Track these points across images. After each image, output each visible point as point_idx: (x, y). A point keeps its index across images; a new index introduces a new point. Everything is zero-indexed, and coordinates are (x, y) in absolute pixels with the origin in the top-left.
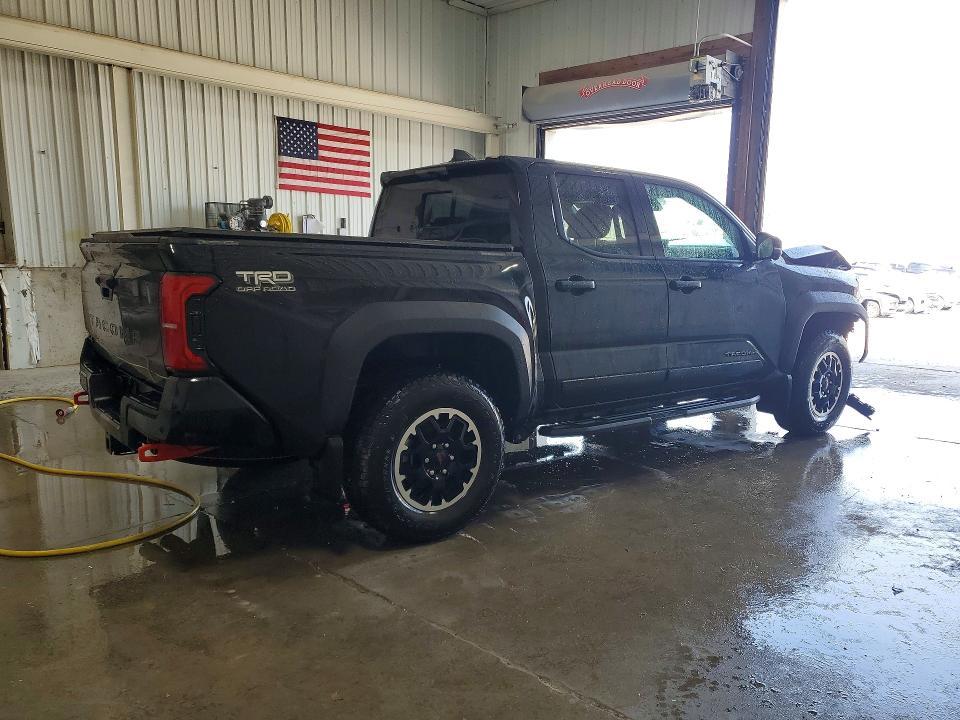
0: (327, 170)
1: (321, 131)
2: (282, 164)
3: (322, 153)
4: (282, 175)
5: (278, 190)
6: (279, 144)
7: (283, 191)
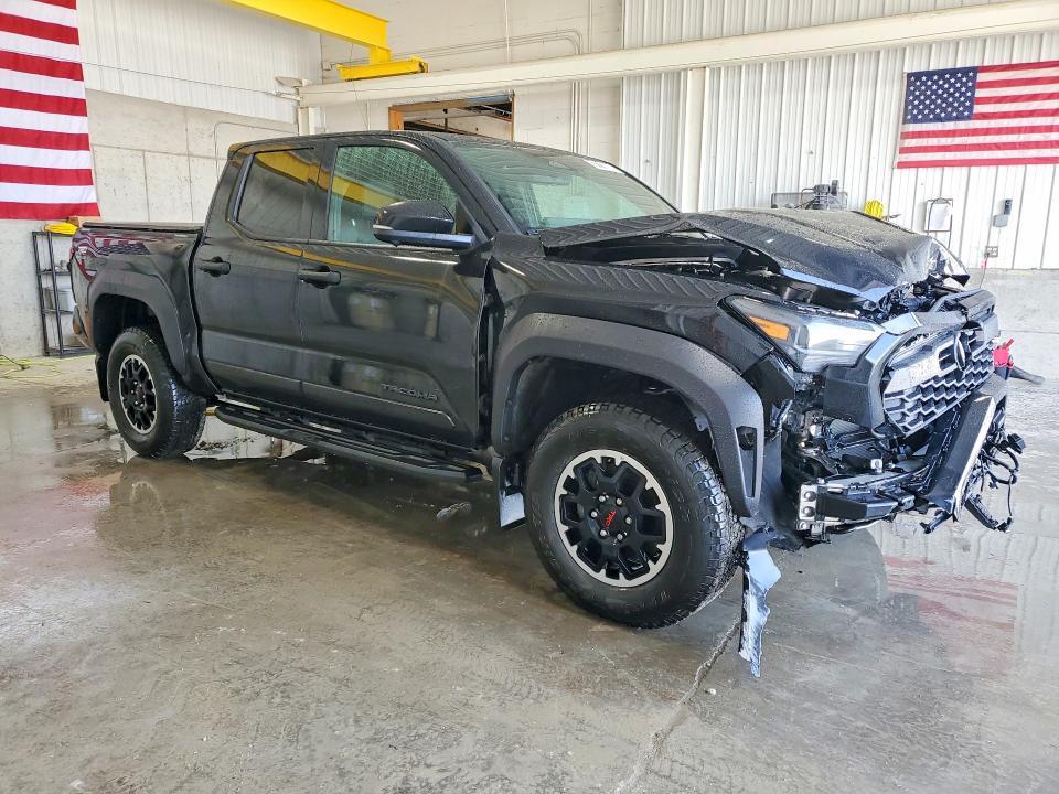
0: (987, 132)
1: (982, 77)
2: (906, 135)
3: (978, 109)
4: (904, 150)
5: (895, 170)
6: (906, 107)
7: (905, 171)
